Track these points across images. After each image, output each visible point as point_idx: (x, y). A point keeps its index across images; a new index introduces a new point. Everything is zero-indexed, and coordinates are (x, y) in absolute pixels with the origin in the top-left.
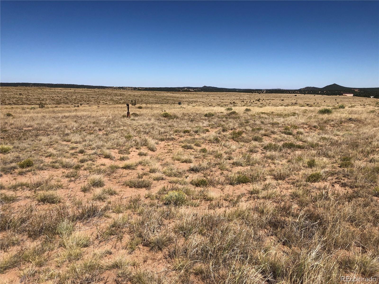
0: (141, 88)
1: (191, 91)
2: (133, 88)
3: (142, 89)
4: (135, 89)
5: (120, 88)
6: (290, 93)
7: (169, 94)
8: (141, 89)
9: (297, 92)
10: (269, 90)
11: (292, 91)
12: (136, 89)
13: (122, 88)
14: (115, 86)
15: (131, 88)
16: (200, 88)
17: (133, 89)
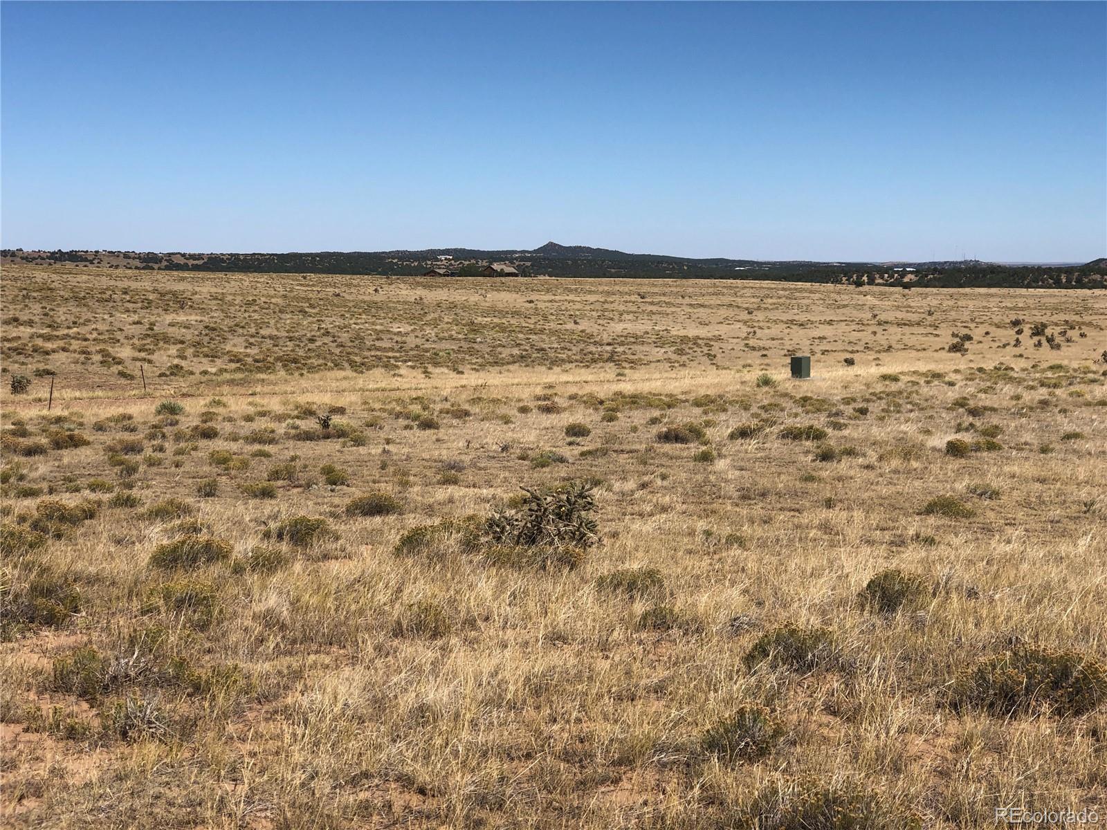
0: (184, 255)
1: (502, 274)
2: (139, 257)
3: (191, 262)
4: (149, 261)
5: (58, 257)
6: (1058, 284)
7: (404, 291)
8: (182, 261)
9: (1098, 277)
10: (935, 270)
11: (1069, 270)
12: (156, 266)
13: (74, 257)
14: (28, 248)
15: (126, 255)
16: (524, 256)
17: (139, 265)
